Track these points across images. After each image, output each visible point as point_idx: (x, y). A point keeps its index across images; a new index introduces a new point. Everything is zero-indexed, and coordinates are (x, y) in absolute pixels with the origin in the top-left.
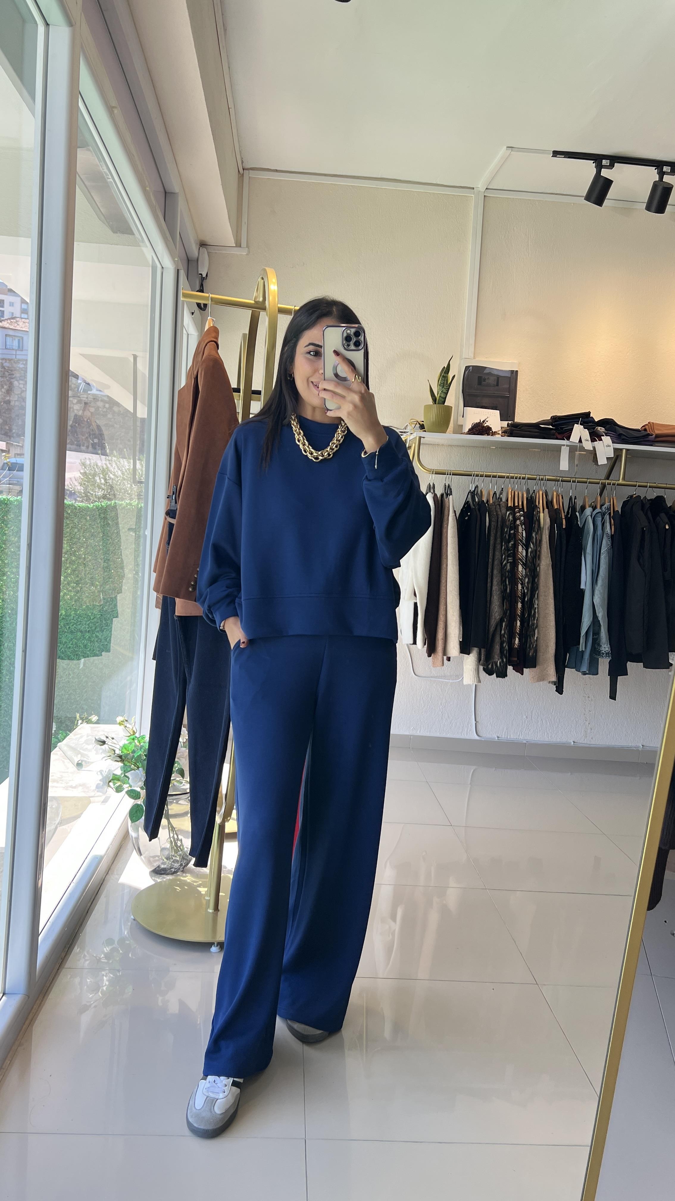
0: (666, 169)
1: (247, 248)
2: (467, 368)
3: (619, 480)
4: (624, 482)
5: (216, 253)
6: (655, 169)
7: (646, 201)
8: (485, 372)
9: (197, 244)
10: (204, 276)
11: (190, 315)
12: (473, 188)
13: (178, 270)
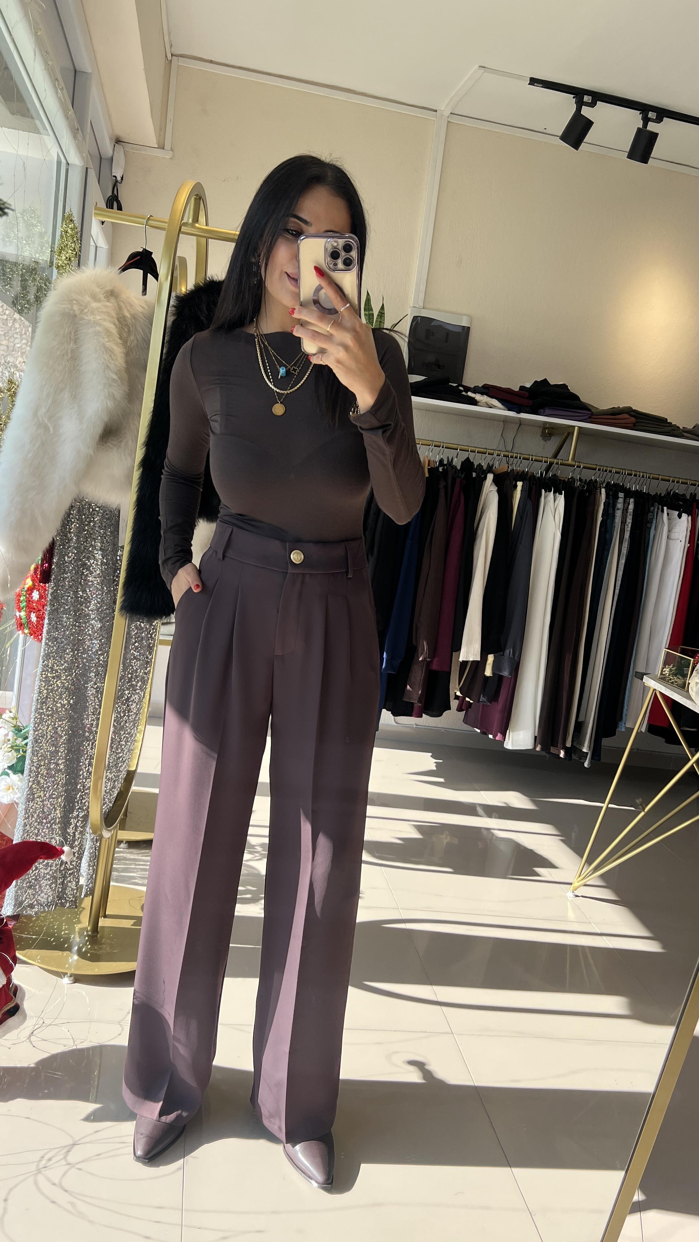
0: (652, 115)
1: (171, 152)
2: (415, 318)
3: (568, 460)
4: (573, 463)
5: (133, 153)
6: (640, 113)
7: (628, 151)
8: (432, 324)
9: (111, 139)
10: (119, 179)
11: (100, 224)
12: (436, 111)
13: (87, 168)
